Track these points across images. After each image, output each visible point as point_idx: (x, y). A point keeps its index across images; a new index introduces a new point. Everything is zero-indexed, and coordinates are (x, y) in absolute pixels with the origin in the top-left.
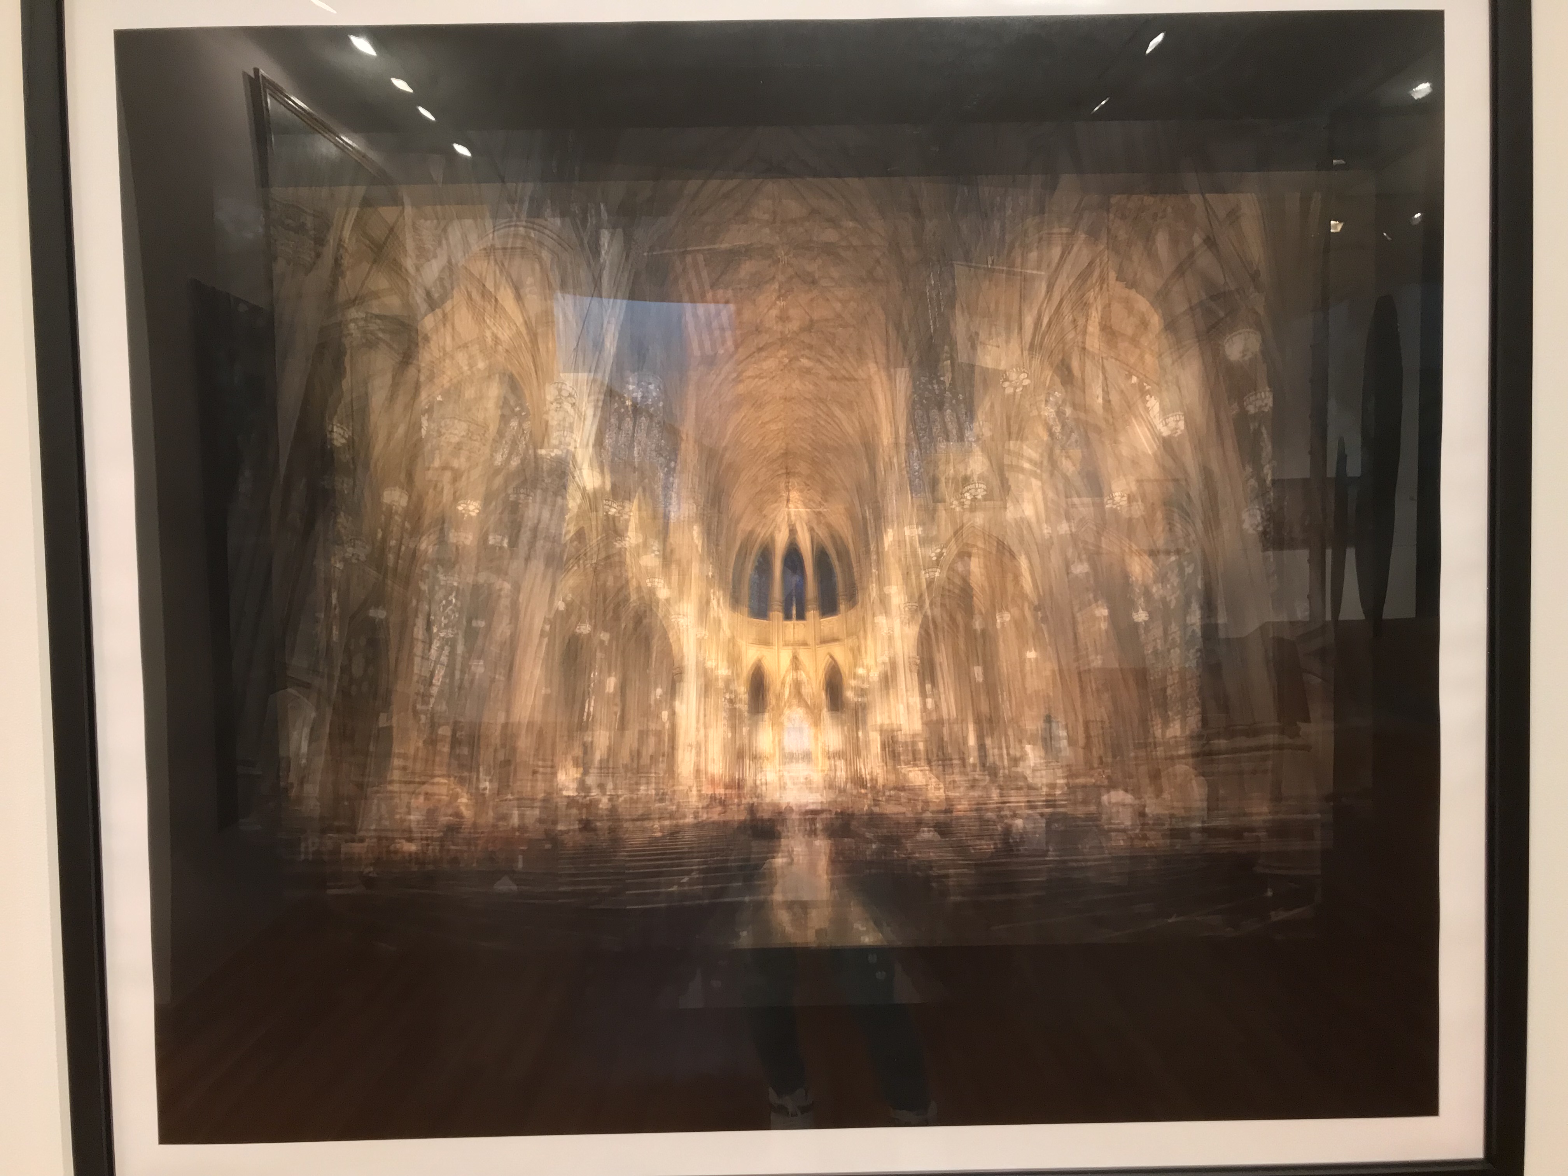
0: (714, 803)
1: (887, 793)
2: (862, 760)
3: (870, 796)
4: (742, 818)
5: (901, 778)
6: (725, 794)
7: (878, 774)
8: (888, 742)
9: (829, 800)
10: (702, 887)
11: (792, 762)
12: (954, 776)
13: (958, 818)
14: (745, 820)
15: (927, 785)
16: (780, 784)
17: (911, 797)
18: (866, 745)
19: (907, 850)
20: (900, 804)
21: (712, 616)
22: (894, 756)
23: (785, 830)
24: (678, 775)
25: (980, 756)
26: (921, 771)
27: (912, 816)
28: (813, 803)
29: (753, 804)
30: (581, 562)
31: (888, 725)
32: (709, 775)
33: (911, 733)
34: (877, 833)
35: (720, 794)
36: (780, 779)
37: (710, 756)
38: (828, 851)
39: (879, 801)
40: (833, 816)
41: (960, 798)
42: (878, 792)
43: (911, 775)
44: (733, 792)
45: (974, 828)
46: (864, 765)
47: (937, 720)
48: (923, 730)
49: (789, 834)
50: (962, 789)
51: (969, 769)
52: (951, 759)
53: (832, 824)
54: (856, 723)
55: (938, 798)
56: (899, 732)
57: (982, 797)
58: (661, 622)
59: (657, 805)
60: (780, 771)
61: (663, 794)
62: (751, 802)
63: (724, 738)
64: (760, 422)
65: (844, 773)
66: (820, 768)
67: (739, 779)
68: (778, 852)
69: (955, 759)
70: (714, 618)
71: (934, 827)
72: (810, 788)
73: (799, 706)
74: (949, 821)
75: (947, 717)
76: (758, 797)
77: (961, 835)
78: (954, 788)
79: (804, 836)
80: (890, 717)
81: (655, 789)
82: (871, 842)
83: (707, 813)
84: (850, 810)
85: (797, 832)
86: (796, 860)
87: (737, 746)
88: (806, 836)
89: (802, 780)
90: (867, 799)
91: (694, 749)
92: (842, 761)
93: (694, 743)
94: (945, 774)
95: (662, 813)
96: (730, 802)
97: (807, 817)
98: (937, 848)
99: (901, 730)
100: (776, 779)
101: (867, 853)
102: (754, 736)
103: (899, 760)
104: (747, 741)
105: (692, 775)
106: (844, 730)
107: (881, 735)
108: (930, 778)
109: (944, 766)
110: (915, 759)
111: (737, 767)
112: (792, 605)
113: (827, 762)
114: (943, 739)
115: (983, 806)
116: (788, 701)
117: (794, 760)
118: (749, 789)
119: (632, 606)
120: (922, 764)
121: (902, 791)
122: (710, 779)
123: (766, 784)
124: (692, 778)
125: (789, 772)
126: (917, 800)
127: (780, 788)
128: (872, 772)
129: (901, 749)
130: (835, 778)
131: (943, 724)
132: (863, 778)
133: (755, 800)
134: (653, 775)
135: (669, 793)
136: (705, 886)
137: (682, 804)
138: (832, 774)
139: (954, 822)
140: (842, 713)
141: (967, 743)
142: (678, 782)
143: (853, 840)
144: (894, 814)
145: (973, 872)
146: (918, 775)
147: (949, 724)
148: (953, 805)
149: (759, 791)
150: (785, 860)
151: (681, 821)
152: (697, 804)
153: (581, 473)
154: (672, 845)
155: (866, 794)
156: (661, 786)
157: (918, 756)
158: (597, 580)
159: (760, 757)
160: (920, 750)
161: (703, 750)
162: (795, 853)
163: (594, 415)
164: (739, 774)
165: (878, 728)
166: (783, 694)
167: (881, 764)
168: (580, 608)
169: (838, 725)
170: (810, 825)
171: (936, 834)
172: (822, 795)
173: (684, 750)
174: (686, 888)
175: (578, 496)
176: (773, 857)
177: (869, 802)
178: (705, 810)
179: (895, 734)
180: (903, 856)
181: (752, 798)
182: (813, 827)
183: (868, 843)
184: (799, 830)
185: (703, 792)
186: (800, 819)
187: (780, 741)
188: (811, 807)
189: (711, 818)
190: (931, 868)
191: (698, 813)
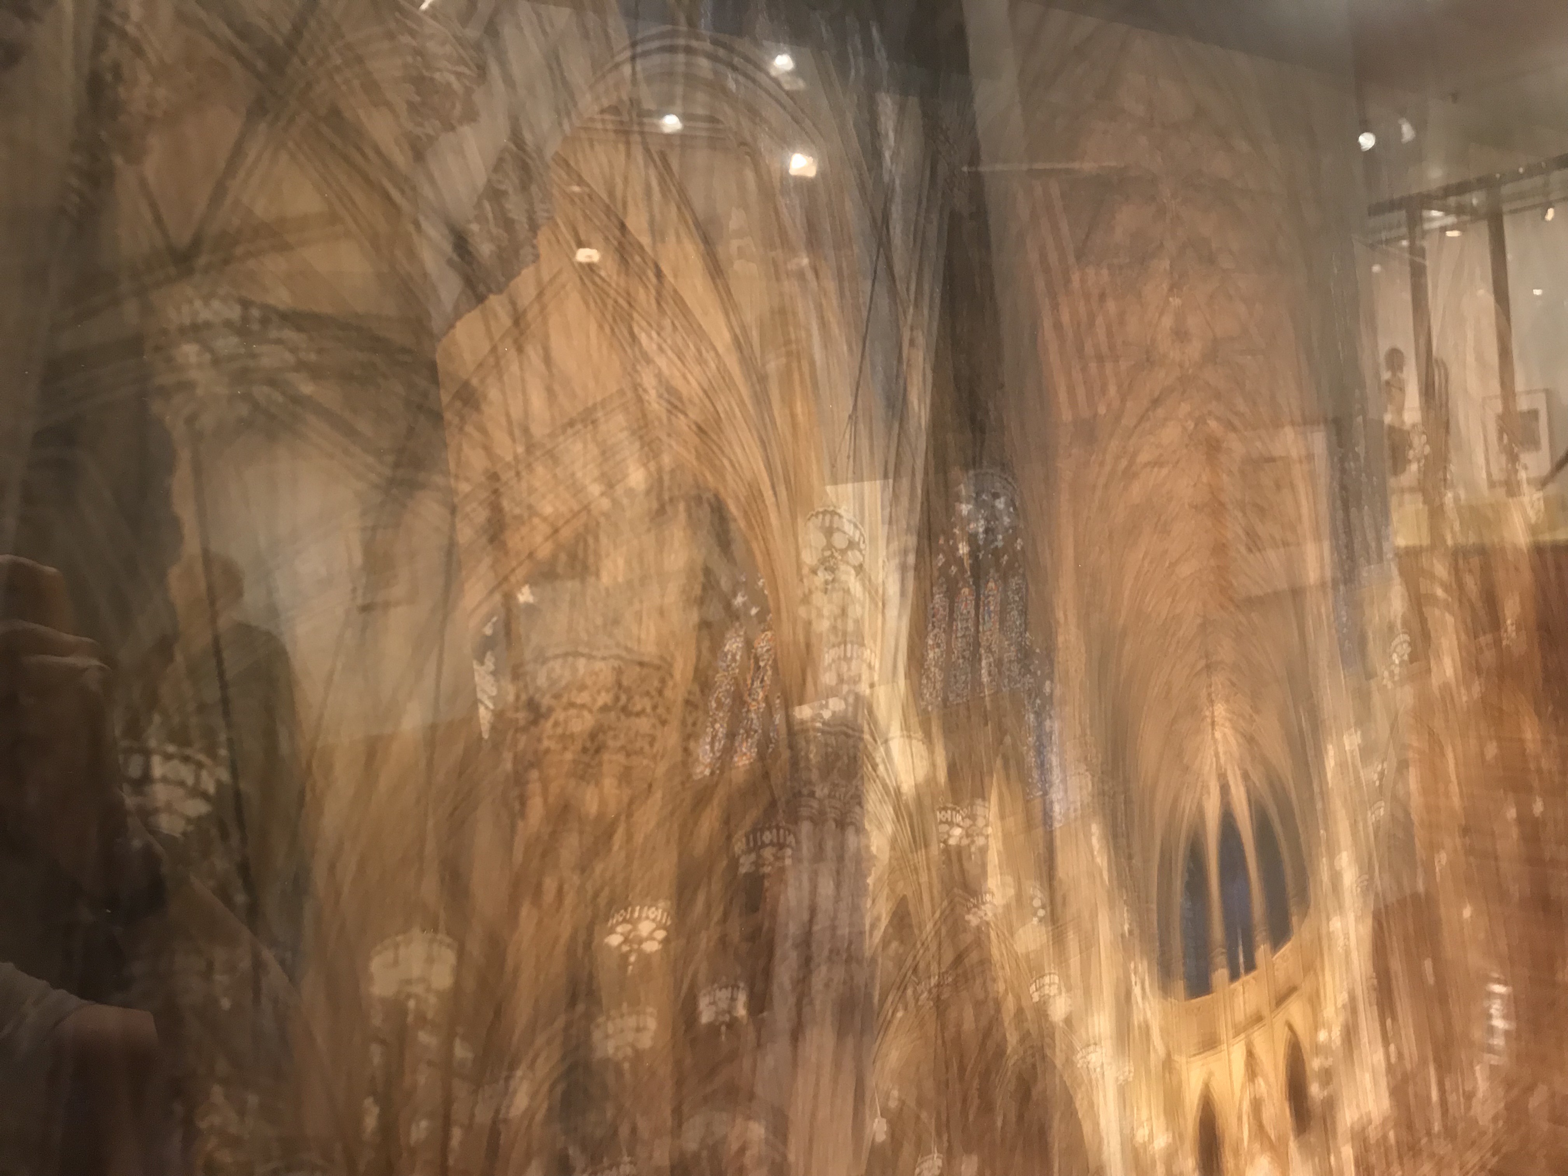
21: (1136, 1023)
30: (910, 992)
58: (1061, 1077)
64: (1167, 564)
70: (1140, 1027)
75: (1410, 1067)
80: (1358, 1106)
99: (1371, 1122)
106: (1314, 1163)
107: (1353, 1146)
109: (1414, 1156)
112: (1237, 946)
114: (1410, 1110)
119: (1011, 1062)
129: (1374, 1157)
131: (1408, 1082)
140: (1310, 1131)
141: (1431, 1101)
147: (1413, 1077)
153: (888, 751)
157: (1390, 1159)
158: (943, 1028)
160: (1391, 1146)
163: (903, 593)
165: (1349, 1135)
168: (918, 1118)
169: (1307, 1158)
175: (888, 811)
179: (1366, 1133)
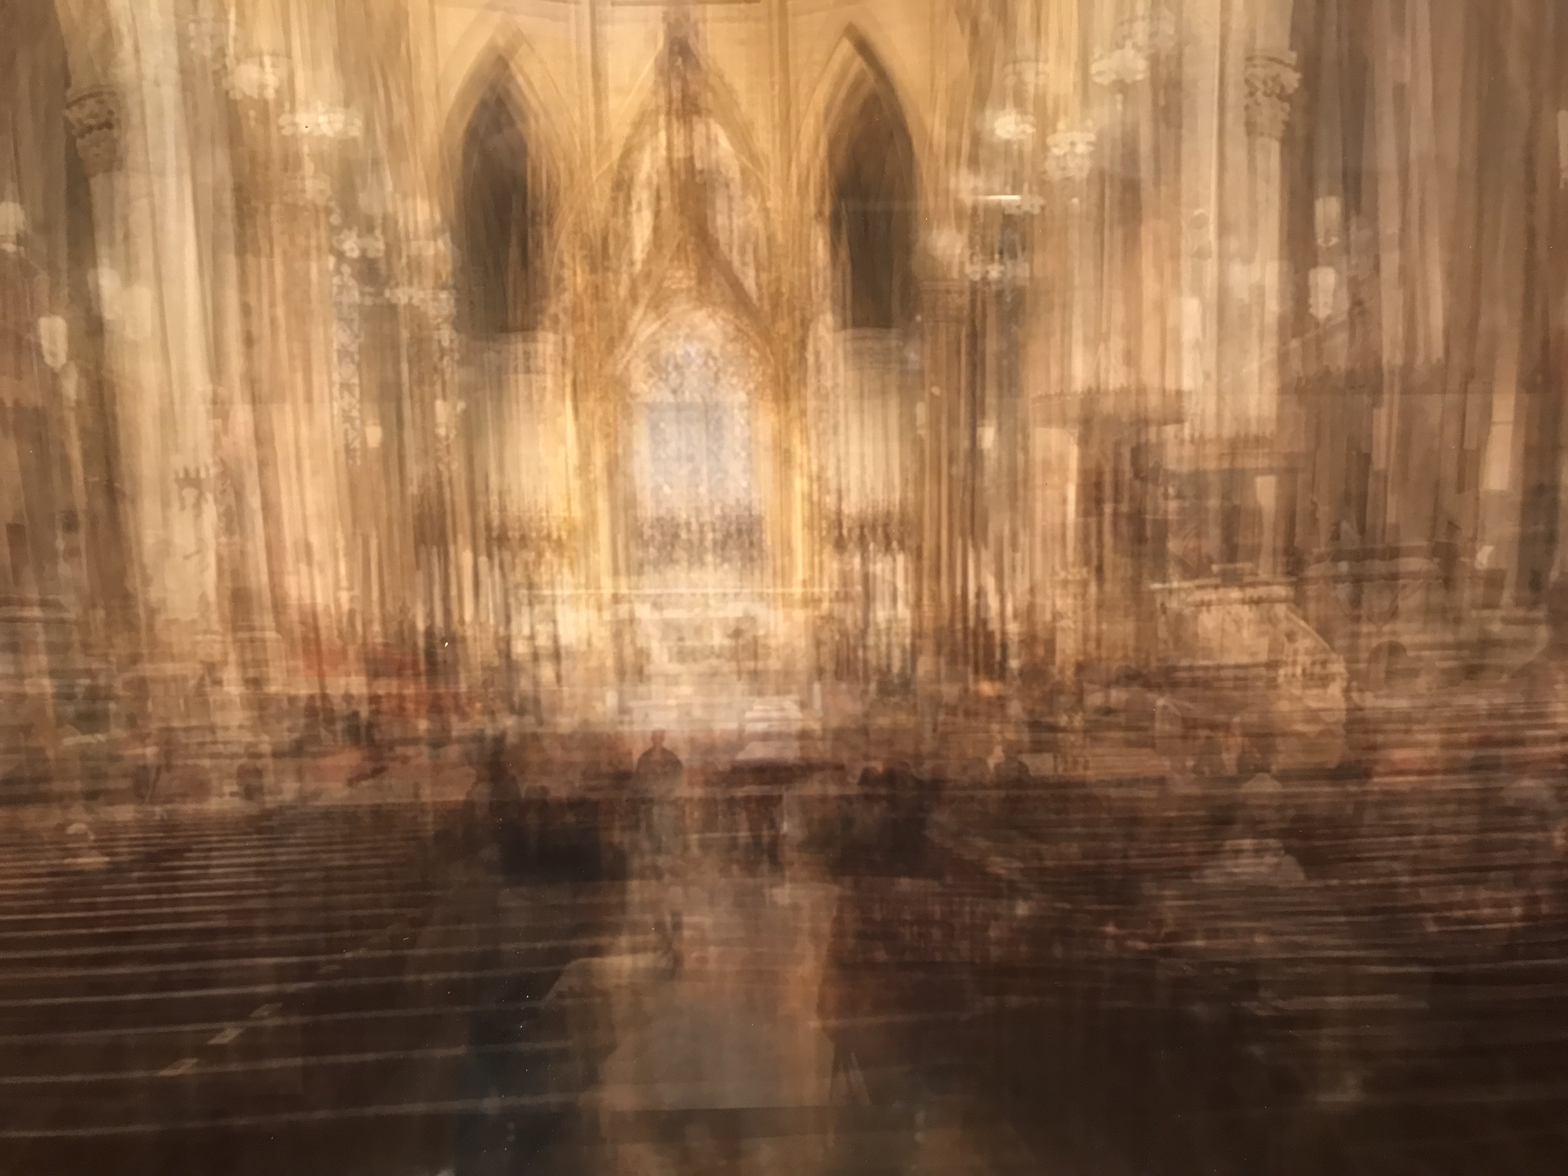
0: (323, 732)
1: (1095, 699)
2: (987, 556)
3: (1015, 708)
4: (456, 795)
5: (1163, 632)
6: (374, 699)
7: (1057, 616)
8: (1116, 472)
9: (835, 722)
10: (299, 1061)
11: (672, 561)
12: (1399, 625)
13: (1392, 798)
14: (469, 805)
15: (1273, 665)
16: (620, 658)
17: (1198, 711)
18: (1013, 486)
19: (1159, 923)
20: (1149, 744)
22: (1139, 538)
23: (646, 845)
24: (152, 612)
25: (1526, 542)
26: (1256, 602)
27: (1195, 790)
28: (765, 737)
29: (499, 739)
31: (1123, 392)
32: (294, 616)
33: (1228, 431)
34: (1039, 856)
35: (348, 698)
36: (617, 635)
37: (289, 534)
38: (826, 927)
39: (1054, 728)
40: (853, 789)
41: (1407, 719)
42: (1058, 690)
43: (1208, 621)
44: (410, 691)
45: (1454, 838)
46: (1000, 577)
47: (1351, 374)
48: (1280, 419)
49: (662, 861)
50: (1422, 683)
51: (1467, 594)
52: (1394, 553)
53: (848, 823)
54: (972, 383)
55: (1313, 716)
56: (1170, 430)
57: (1504, 714)
59: (72, 740)
60: (616, 599)
61: (93, 694)
62: (490, 732)
63: (349, 450)
65: (904, 612)
66: (797, 590)
67: (429, 633)
68: (616, 929)
69: (1411, 552)
71: (1282, 834)
72: (755, 674)
73: (701, 300)
74: (1349, 810)
75: (1399, 360)
76: (521, 712)
77: (1396, 866)
78: (1390, 674)
79: (724, 871)
80: (1131, 358)
81: (53, 674)
82: (1013, 891)
83: (300, 774)
84: (928, 765)
85: (695, 851)
86: (690, 962)
87: (413, 489)
88: (735, 869)
89: (718, 639)
90: (1005, 719)
91: (210, 497)
92: (900, 558)
93: (210, 471)
94: (1357, 619)
95: (97, 775)
96: (397, 732)
97: (740, 793)
98: (1284, 915)
99: (1179, 420)
100: (602, 638)
101: (993, 933)
102: (492, 440)
103: (1160, 556)
104: (457, 466)
105: (214, 617)
106: (913, 418)
107: (1084, 441)
108: (1291, 636)
109: (1357, 580)
110: (1231, 552)
111: (420, 577)
113: (833, 566)
114: (1366, 459)
115: (1504, 752)
116: (647, 275)
117: (680, 554)
118: (479, 674)
120: (1263, 576)
121: (1158, 687)
122: (298, 631)
123: (556, 655)
124: (217, 627)
125: (657, 605)
126: (1227, 727)
127: (621, 673)
128: (1031, 608)
129: (1173, 505)
130: (864, 632)
131: (1376, 391)
132: (989, 635)
133: (509, 722)
134: (36, 612)
135: (118, 688)
136: (313, 1060)
137: (182, 738)
138: (851, 615)
139: (1370, 816)
140: (906, 336)
141: (1476, 482)
142: (154, 642)
143: (934, 885)
144: (1119, 784)
145: (1422, 1005)
146: (1237, 622)
147: (1406, 391)
148: (1373, 748)
149: (525, 684)
150: (644, 961)
151: (189, 808)
152: (248, 737)
154: (158, 903)
155: (1001, 701)
156: (80, 662)
157: (1243, 540)
159: (524, 540)
160: (1257, 513)
161: (254, 501)
162: (687, 933)
164: (430, 615)
165: (1074, 410)
166: (626, 240)
167: (1077, 573)
169: (884, 392)
170: (754, 827)
171: (1289, 861)
172: (804, 705)
173: (165, 504)
174: (235, 1067)
176: (596, 951)
177: (1011, 736)
178: (289, 763)
179: (1152, 434)
180: (1142, 945)
181: (492, 714)
182: (766, 833)
183: (997, 896)
184: (705, 846)
185: (273, 689)
186: (708, 804)
187: (614, 467)
188: (758, 752)
189: (316, 795)
190: (1251, 987)
191: (259, 773)
